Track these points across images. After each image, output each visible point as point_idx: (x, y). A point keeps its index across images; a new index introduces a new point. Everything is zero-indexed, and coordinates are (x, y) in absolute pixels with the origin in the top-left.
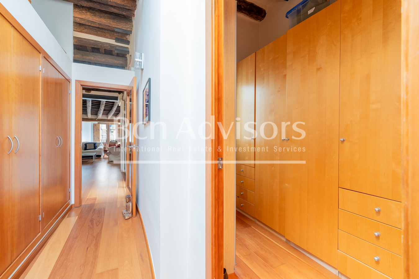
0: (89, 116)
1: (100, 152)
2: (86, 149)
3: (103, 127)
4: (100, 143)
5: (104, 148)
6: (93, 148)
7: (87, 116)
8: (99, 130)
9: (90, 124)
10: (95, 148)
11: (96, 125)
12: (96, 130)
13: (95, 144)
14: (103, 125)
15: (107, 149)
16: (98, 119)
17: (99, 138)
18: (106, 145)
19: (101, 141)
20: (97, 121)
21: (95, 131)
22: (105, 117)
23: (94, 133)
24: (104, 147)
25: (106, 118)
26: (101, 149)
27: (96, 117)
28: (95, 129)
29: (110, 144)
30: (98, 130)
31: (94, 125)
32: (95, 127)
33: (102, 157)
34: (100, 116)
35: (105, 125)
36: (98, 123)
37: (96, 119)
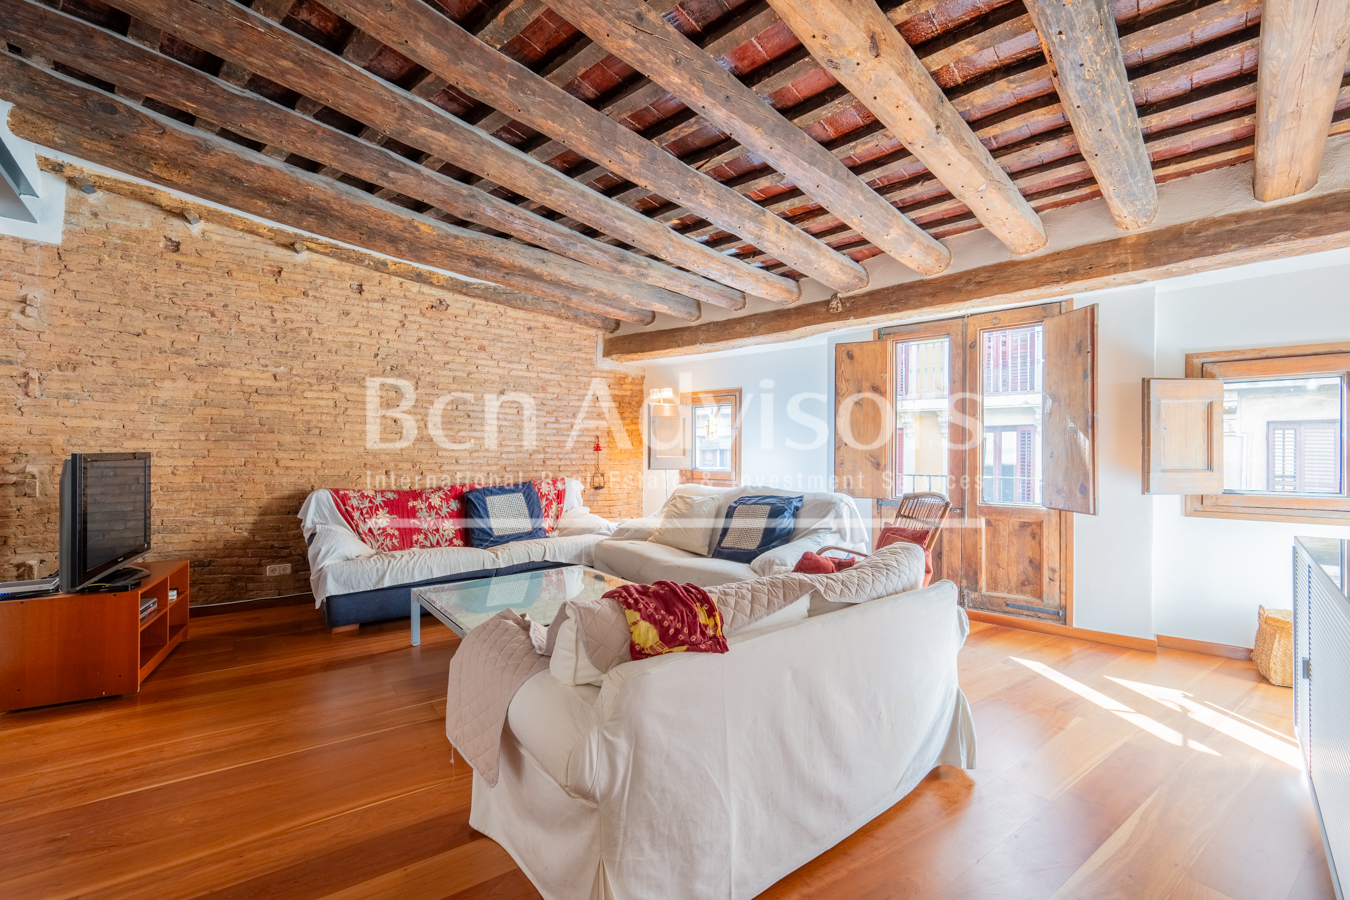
11: (856, 352)
20: (838, 316)
37: (834, 304)
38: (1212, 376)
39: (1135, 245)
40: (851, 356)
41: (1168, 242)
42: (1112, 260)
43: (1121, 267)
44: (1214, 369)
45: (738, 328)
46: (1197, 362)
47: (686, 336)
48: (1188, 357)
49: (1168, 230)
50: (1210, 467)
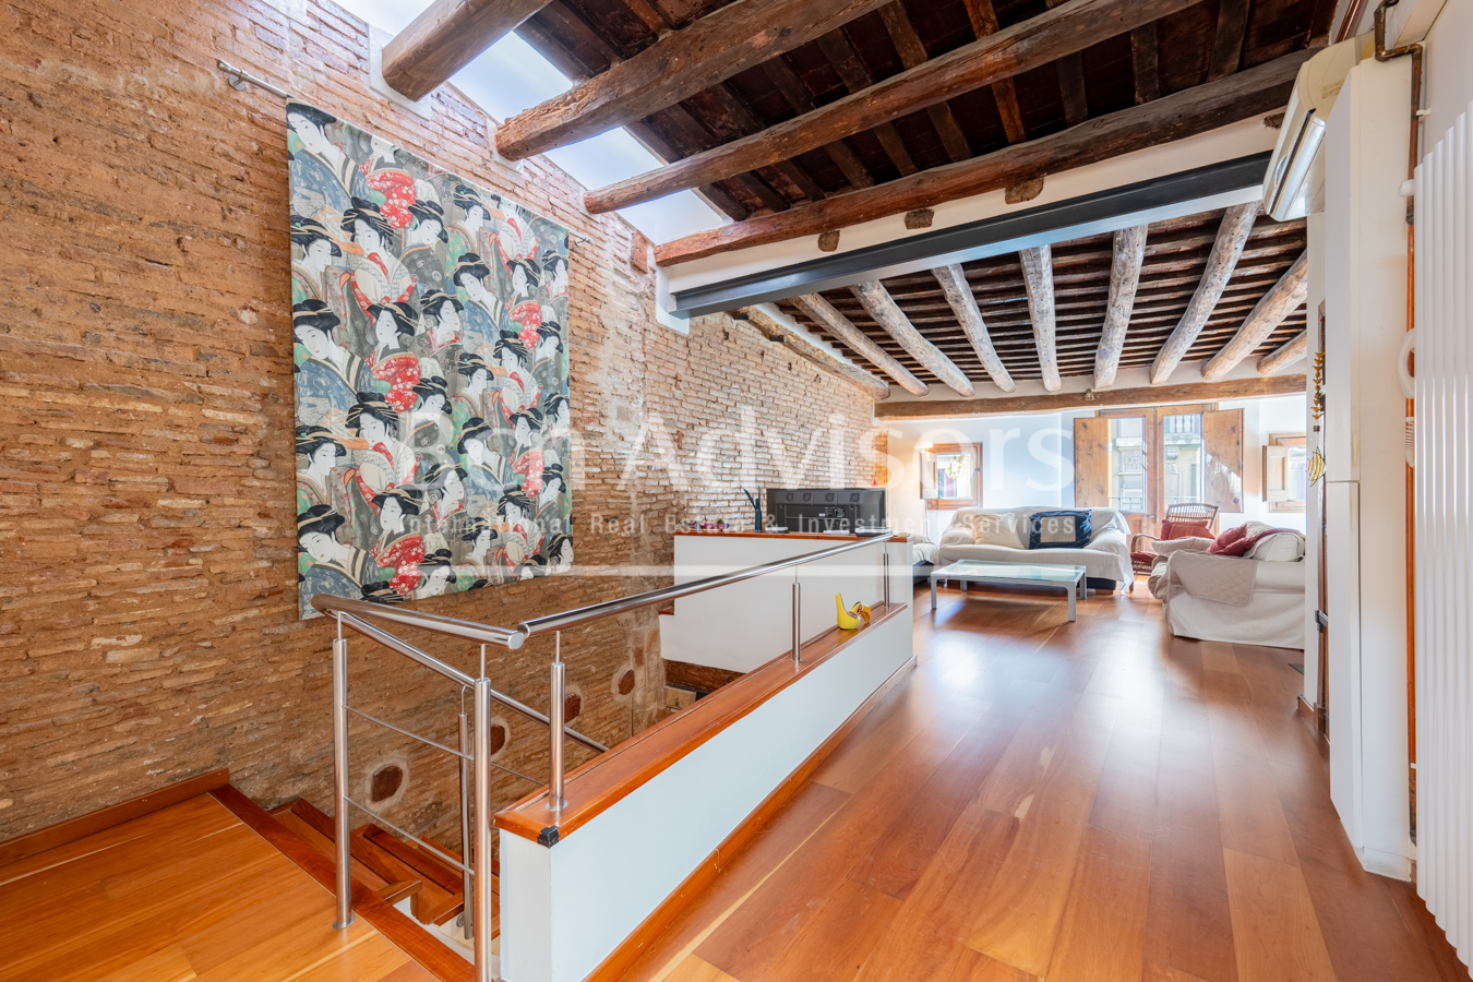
0: (1053, 381)
1: (1111, 563)
2: (1035, 542)
3: (1126, 432)
4: (1108, 516)
5: (1135, 541)
6: (1073, 539)
7: (1043, 385)
8: (1102, 447)
9: (1057, 422)
10: (1082, 539)
11: (1088, 423)
12: (1085, 449)
13: (1079, 519)
14: (1124, 422)
15: (1147, 548)
16: (1096, 394)
17: (1103, 491)
18: (1144, 524)
19: (1112, 506)
20: (1092, 403)
21: (1082, 452)
22: (1135, 379)
23: (1080, 466)
24: (1135, 539)
25: (1142, 383)
26: (1111, 546)
27: (1089, 386)
28: (1080, 444)
29: (1171, 520)
30: (1096, 449)
31: (1079, 426)
32: (1082, 433)
33: (1120, 591)
34: (1109, 373)
35: (1139, 421)
36: (1100, 414)
37: (1089, 395)
38: (1281, 445)
39: (1267, 382)
40: (1085, 426)
41: (1283, 383)
42: (1257, 388)
43: (1261, 392)
44: (1282, 441)
45: (1010, 404)
46: (1275, 437)
47: (961, 407)
48: (1270, 435)
49: (1283, 377)
50: (1283, 488)
